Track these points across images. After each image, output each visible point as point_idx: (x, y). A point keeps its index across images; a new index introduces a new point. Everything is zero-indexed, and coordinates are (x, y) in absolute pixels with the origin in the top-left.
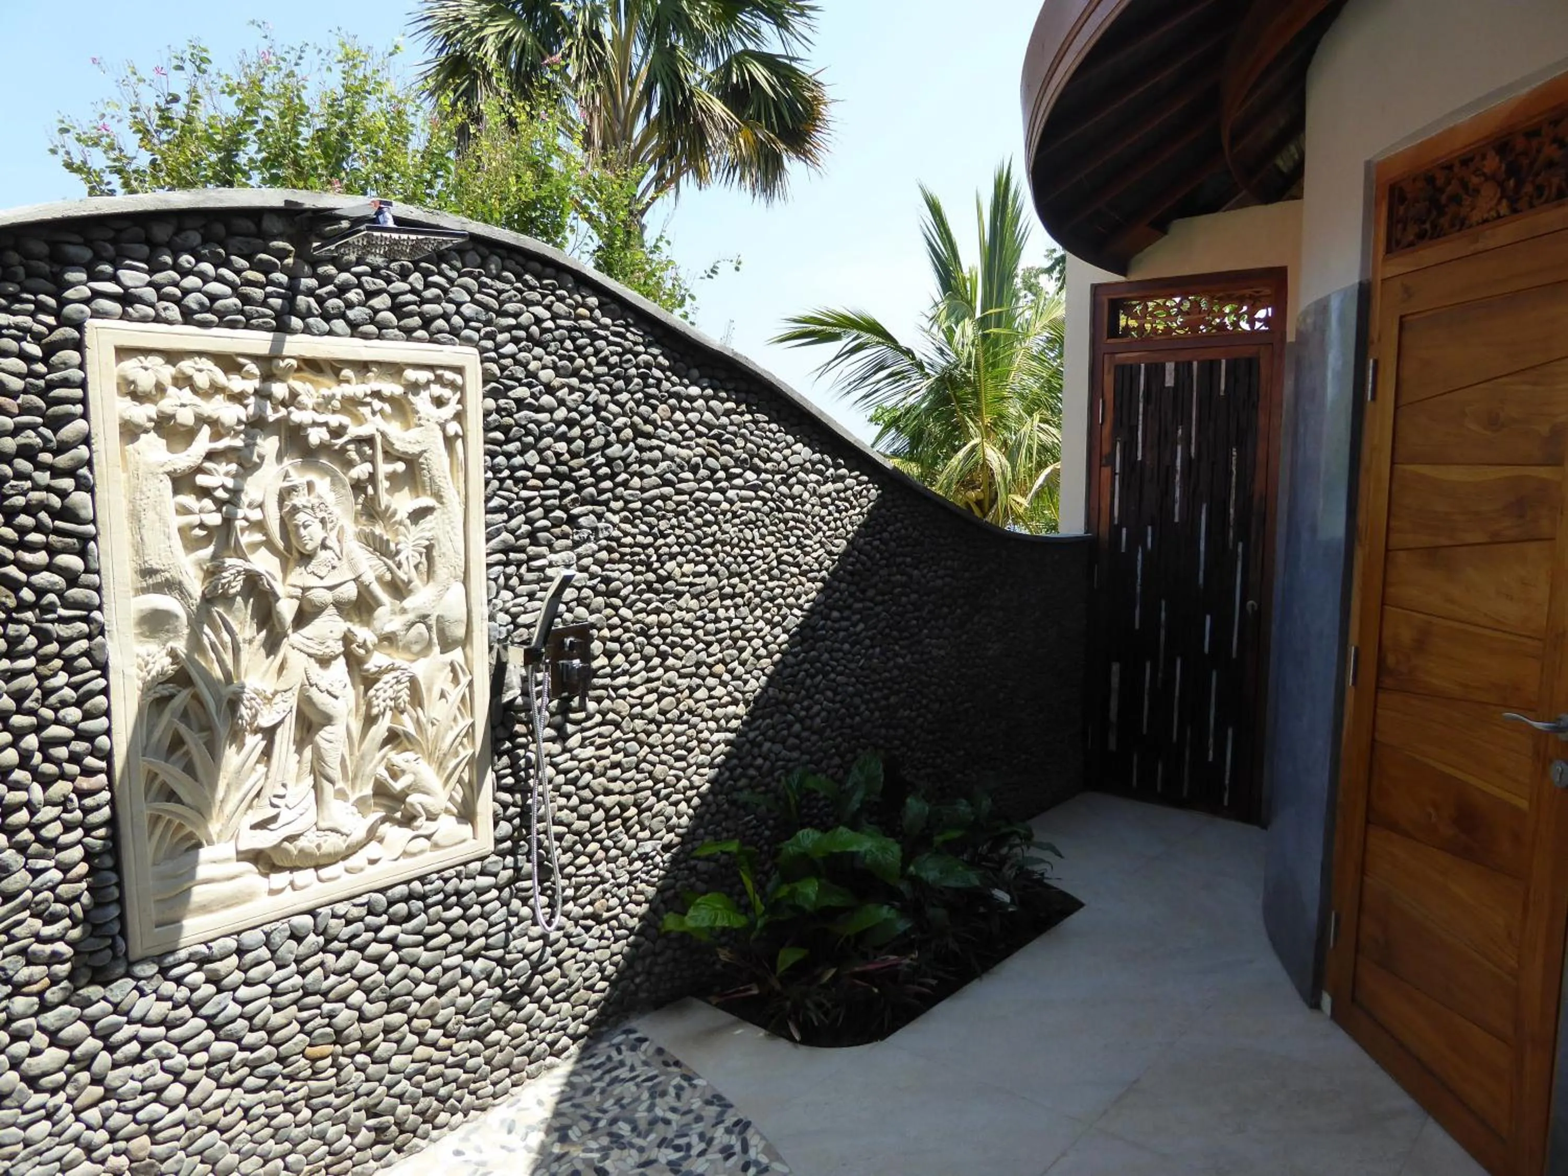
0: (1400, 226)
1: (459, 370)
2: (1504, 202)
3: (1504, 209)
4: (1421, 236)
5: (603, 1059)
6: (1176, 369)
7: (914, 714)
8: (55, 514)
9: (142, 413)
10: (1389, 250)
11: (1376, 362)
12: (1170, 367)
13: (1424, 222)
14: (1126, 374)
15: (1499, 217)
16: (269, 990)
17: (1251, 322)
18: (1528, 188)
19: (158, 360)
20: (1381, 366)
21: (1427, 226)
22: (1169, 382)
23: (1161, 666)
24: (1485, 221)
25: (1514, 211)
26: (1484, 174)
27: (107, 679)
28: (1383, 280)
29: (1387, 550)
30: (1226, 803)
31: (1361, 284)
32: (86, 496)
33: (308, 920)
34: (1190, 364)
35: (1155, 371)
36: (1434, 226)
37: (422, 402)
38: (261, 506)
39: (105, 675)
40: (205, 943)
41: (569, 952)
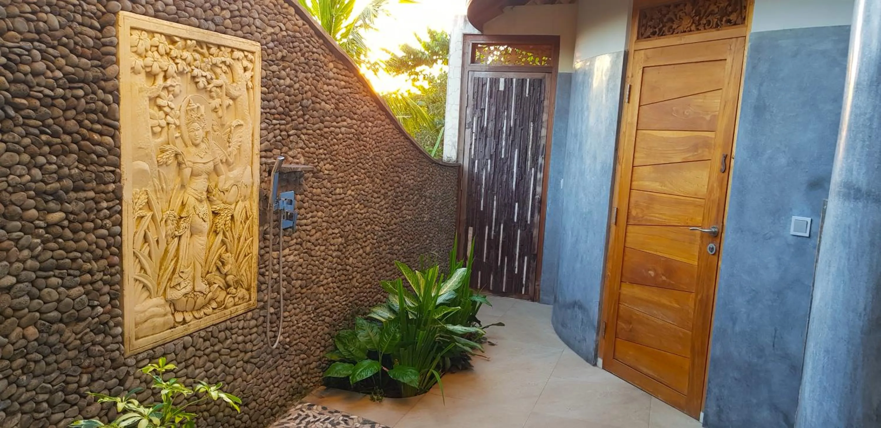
0: (643, 28)
1: (253, 53)
2: (694, 25)
3: (693, 28)
4: (654, 33)
5: (296, 415)
6: (505, 82)
7: (400, 248)
8: (105, 115)
9: (139, 63)
10: (638, 38)
11: (630, 86)
12: (502, 80)
13: (655, 28)
14: (479, 83)
15: (691, 31)
16: (174, 375)
17: (540, 62)
18: (704, 21)
19: (145, 35)
20: (632, 87)
21: (657, 30)
22: (502, 88)
23: (493, 228)
24: (685, 32)
25: (698, 29)
26: (685, 13)
27: (121, 206)
28: (635, 50)
29: (633, 167)
30: (523, 292)
31: (625, 51)
32: (117, 106)
33: (189, 338)
34: (512, 79)
35: (495, 82)
36: (660, 30)
37: (238, 67)
38: (179, 118)
39: (121, 204)
40: (152, 349)
41: (281, 361)
